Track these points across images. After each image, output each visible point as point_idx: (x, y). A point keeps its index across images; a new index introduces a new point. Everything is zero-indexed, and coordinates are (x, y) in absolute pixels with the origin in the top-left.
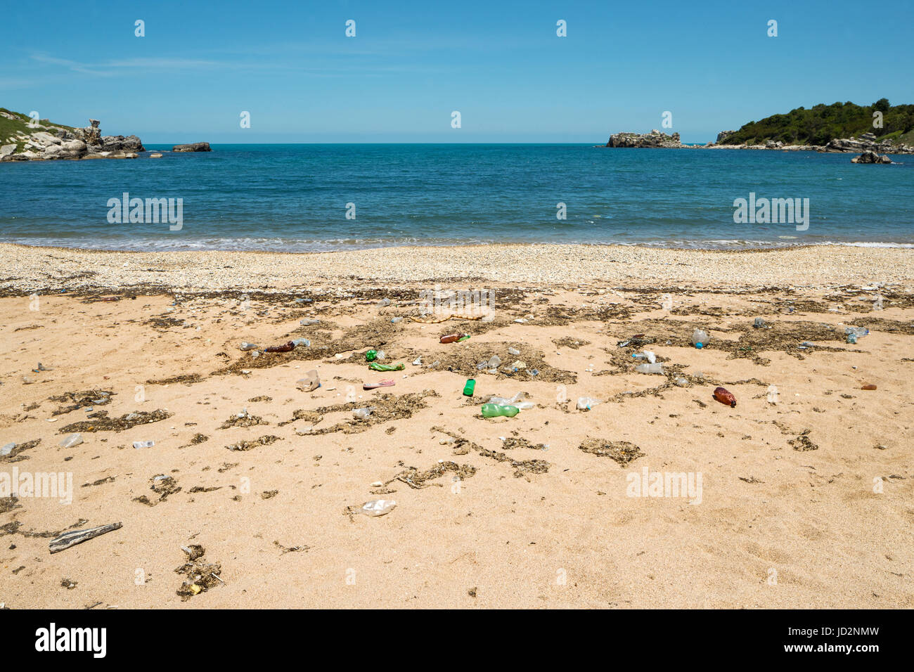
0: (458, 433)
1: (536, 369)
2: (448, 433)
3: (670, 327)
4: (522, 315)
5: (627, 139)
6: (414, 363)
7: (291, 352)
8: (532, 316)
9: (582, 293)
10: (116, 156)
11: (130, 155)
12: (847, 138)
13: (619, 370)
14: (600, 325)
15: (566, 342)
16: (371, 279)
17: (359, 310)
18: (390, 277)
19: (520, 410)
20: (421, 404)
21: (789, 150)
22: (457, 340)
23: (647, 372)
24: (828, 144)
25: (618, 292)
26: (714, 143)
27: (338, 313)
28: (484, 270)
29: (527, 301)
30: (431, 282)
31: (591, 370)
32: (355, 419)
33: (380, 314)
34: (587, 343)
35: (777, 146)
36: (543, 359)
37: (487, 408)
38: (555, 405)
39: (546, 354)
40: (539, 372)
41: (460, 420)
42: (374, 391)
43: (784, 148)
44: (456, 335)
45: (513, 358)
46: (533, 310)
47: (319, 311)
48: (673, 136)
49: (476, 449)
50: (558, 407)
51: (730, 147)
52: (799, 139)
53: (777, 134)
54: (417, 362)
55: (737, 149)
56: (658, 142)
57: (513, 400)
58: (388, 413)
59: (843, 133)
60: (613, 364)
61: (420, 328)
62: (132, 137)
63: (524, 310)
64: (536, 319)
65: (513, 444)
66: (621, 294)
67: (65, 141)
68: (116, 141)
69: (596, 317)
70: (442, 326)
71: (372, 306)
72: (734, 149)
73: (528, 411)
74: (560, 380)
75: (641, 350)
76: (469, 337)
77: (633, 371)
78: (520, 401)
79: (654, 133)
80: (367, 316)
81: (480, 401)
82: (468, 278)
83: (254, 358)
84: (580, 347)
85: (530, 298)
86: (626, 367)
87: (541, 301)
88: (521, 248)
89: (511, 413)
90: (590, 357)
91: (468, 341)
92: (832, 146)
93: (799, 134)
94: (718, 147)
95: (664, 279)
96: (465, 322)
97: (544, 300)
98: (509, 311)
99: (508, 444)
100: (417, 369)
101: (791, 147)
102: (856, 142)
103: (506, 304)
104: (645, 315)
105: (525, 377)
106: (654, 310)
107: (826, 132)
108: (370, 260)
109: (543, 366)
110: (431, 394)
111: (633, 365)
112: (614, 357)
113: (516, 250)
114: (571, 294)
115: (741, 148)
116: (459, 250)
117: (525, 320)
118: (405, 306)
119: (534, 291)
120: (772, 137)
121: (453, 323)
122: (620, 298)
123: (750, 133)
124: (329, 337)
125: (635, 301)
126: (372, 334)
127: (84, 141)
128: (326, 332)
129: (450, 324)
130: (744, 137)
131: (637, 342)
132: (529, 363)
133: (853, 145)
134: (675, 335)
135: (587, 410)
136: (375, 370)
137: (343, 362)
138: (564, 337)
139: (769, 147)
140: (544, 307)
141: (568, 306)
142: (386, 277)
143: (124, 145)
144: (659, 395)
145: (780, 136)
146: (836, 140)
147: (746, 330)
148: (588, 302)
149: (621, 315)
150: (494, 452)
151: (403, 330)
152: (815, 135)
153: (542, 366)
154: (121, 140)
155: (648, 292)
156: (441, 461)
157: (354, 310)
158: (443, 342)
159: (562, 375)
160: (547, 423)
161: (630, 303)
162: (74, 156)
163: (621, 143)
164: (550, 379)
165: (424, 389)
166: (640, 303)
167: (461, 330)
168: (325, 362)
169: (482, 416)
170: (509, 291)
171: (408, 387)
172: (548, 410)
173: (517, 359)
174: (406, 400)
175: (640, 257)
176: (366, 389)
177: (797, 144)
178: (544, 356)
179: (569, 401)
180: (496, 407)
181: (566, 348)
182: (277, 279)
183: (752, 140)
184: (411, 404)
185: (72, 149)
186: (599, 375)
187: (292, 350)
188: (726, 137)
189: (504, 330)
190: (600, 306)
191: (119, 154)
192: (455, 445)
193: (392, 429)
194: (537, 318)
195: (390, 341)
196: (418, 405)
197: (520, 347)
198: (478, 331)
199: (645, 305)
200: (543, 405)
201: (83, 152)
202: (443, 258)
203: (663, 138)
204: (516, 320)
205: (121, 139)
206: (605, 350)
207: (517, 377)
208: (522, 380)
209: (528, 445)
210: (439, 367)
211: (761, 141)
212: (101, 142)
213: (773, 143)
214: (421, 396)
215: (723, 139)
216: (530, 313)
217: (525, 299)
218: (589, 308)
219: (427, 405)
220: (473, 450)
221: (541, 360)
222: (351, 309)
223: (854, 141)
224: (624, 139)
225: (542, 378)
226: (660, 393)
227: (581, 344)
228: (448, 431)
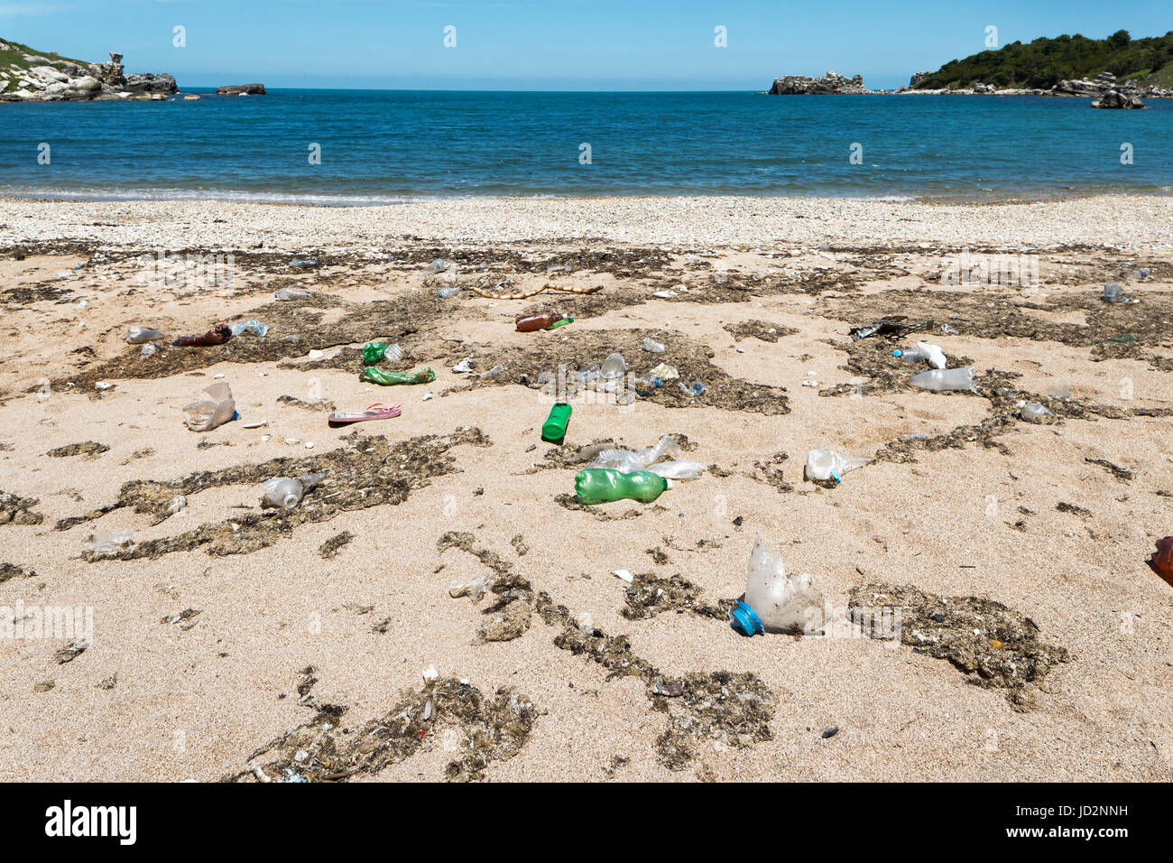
0: (507, 553)
1: (698, 382)
2: (483, 555)
3: (940, 303)
4: (667, 287)
5: (795, 84)
6: (457, 368)
7: (219, 347)
8: (683, 288)
9: (763, 255)
10: (138, 97)
11: (157, 96)
12: (1079, 79)
13: (875, 384)
14: (807, 300)
15: (751, 330)
16: (434, 240)
17: (391, 278)
18: (466, 237)
19: (670, 483)
20: (440, 465)
21: (1004, 95)
22: (548, 325)
23: (936, 387)
24: (1055, 87)
25: (822, 253)
26: (906, 88)
27: (354, 282)
28: (609, 230)
29: (674, 266)
30: (525, 244)
31: (814, 384)
32: (264, 506)
33: (426, 284)
34: (793, 332)
35: (988, 90)
36: (712, 361)
37: (588, 482)
38: (750, 468)
39: (715, 350)
40: (705, 388)
41: (523, 509)
42: (347, 431)
43: (997, 92)
44: (545, 316)
45: (653, 359)
46: (685, 278)
47: (325, 280)
48: (854, 80)
49: (548, 616)
50: (760, 475)
51: (928, 92)
52: (1017, 81)
53: (987, 76)
54: (462, 366)
55: (937, 95)
56: (835, 87)
57: (653, 455)
58: (351, 491)
59: (1073, 73)
60: (858, 370)
61: (487, 307)
62: (165, 75)
63: (670, 278)
64: (691, 292)
65: (653, 600)
66: (829, 255)
67: (73, 78)
68: (143, 80)
69: (798, 288)
70: (527, 303)
71: (418, 272)
72: (932, 95)
73: (689, 486)
74: (752, 405)
75: (903, 343)
76: (571, 321)
77: (907, 385)
78: (668, 457)
79: (829, 76)
80: (402, 286)
81: (577, 457)
82: (583, 239)
83: (142, 357)
84: (780, 339)
85: (679, 262)
86: (888, 377)
87: (696, 266)
88: (663, 201)
89: (646, 490)
90: (805, 358)
91: (569, 327)
92: (1060, 89)
93: (1016, 75)
94: (913, 91)
95: (885, 239)
96: (567, 297)
97: (703, 264)
98: (645, 280)
99: (640, 598)
100: (460, 381)
101: (1006, 91)
102: (1091, 83)
103: (640, 270)
104: (882, 286)
105: (678, 397)
106: (895, 277)
107: (1051, 73)
108: (440, 215)
109: (714, 375)
110: (471, 437)
111: (904, 373)
112: (856, 356)
113: (655, 204)
114: (744, 255)
115: (942, 93)
116: (573, 204)
117: (672, 293)
118: (470, 271)
119: (686, 252)
120: (982, 78)
121: (547, 299)
122: (829, 261)
123: (954, 73)
124: (316, 319)
125: (856, 264)
126: (396, 315)
127: (101, 79)
128: (313, 311)
129: (540, 301)
130: (946, 79)
131: (891, 329)
132: (684, 368)
133: (1088, 87)
134: (956, 315)
135: (831, 483)
136: (373, 382)
137: (315, 365)
138: (746, 321)
139: (978, 91)
140: (703, 274)
141: (744, 272)
142: (458, 237)
143: (153, 86)
144: (994, 445)
145: (991, 78)
146: (1065, 82)
147: (1091, 307)
148: (777, 266)
149: (839, 285)
150: (598, 634)
151: (455, 308)
152: (1037, 76)
153: (711, 374)
154: (149, 79)
155: (872, 252)
156: (431, 673)
157: (384, 278)
158: (523, 328)
159: (755, 394)
160: (738, 521)
161: (849, 268)
162: (83, 97)
163: (788, 89)
164: (730, 403)
165: (458, 425)
166: (866, 267)
167: (559, 309)
168: (281, 366)
169: (576, 500)
170: (645, 253)
171: (426, 421)
172: (737, 482)
173: (660, 361)
174: (408, 451)
175: (840, 211)
176: (335, 424)
177: (1013, 88)
178: (712, 356)
179: (784, 457)
180: (610, 476)
181: (751, 342)
182: (289, 237)
183: (955, 84)
184: (416, 464)
185: (82, 88)
186: (834, 394)
187: (224, 341)
188: (922, 80)
189: (636, 310)
190: (799, 272)
191: (143, 94)
192: (491, 599)
193: (342, 540)
194: (693, 291)
195: (425, 327)
196: (431, 468)
197: (664, 337)
198: (588, 311)
199: (876, 270)
200: (724, 467)
201: (95, 92)
202: (548, 214)
203: (841, 82)
204: (655, 294)
205: (150, 77)
206: (832, 342)
207: (661, 398)
208: (671, 406)
209: (697, 603)
210: (502, 378)
211: (967, 84)
212: (124, 81)
213: (983, 86)
214: (446, 441)
215: (918, 83)
216: (681, 283)
217: (671, 263)
218: (782, 276)
219: (454, 465)
220: (537, 620)
221: (707, 363)
222: (379, 277)
223: (1088, 83)
224: (791, 84)
225: (713, 402)
226: (994, 439)
227: (781, 332)
228: (485, 546)
